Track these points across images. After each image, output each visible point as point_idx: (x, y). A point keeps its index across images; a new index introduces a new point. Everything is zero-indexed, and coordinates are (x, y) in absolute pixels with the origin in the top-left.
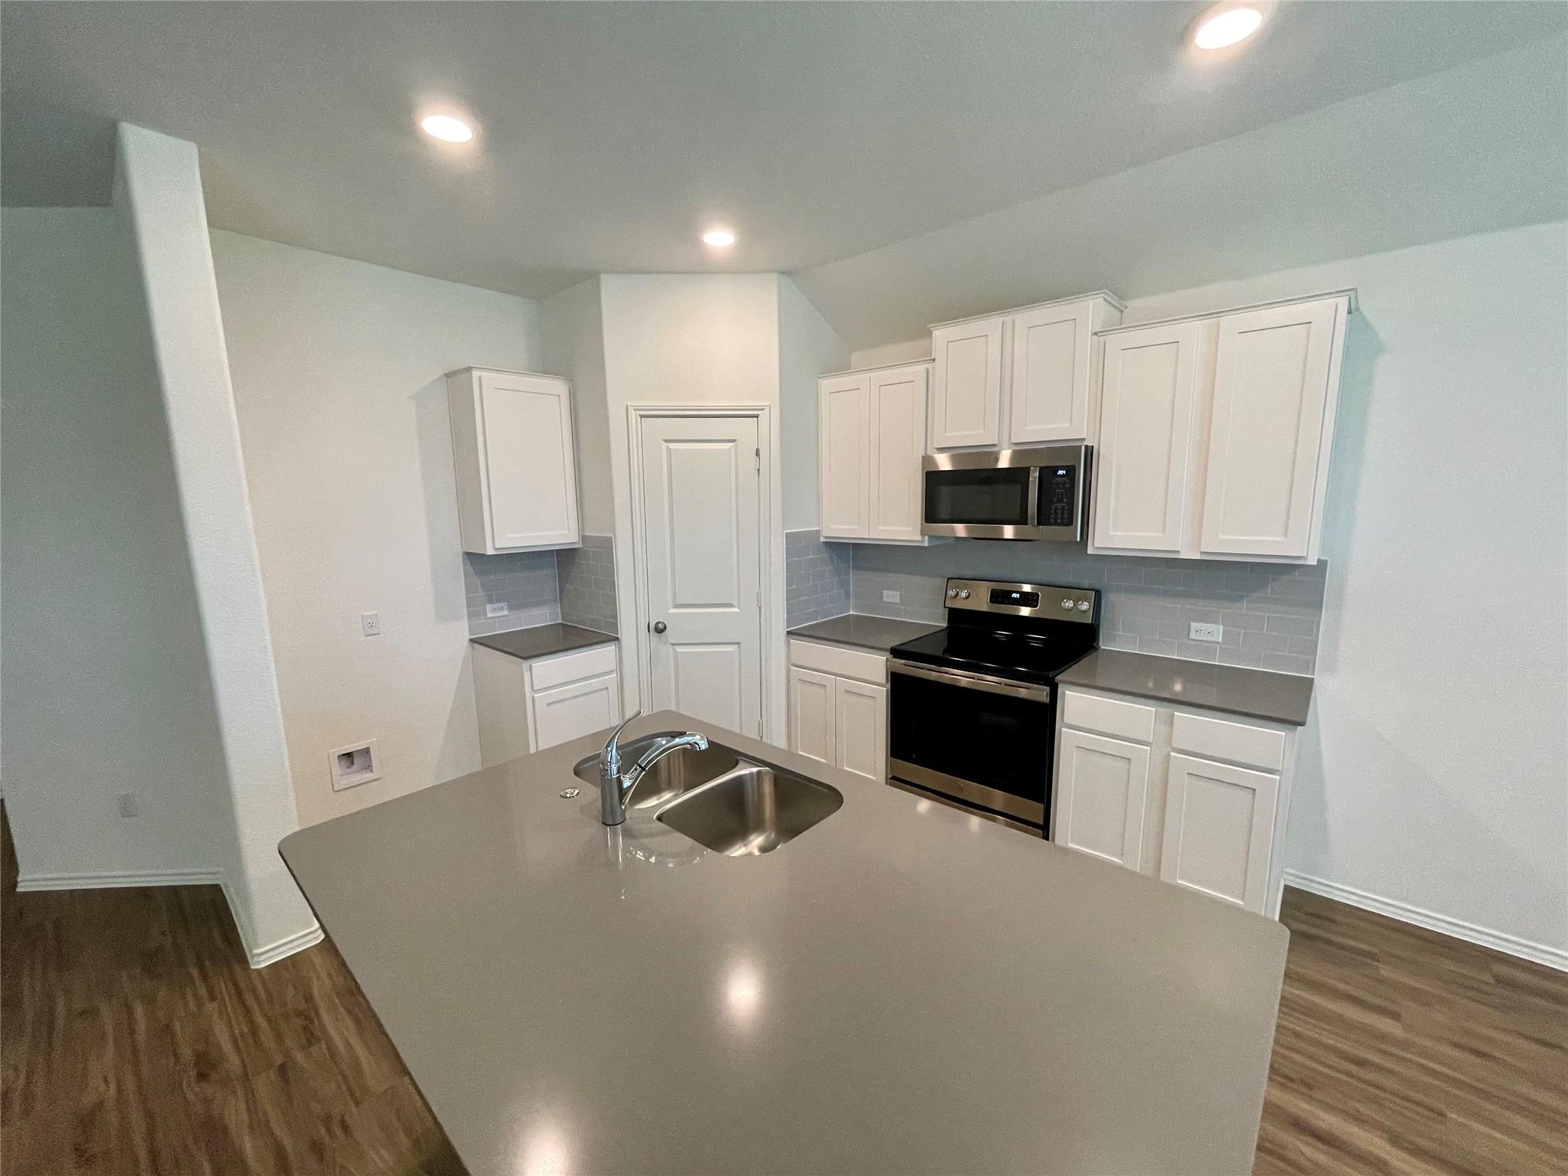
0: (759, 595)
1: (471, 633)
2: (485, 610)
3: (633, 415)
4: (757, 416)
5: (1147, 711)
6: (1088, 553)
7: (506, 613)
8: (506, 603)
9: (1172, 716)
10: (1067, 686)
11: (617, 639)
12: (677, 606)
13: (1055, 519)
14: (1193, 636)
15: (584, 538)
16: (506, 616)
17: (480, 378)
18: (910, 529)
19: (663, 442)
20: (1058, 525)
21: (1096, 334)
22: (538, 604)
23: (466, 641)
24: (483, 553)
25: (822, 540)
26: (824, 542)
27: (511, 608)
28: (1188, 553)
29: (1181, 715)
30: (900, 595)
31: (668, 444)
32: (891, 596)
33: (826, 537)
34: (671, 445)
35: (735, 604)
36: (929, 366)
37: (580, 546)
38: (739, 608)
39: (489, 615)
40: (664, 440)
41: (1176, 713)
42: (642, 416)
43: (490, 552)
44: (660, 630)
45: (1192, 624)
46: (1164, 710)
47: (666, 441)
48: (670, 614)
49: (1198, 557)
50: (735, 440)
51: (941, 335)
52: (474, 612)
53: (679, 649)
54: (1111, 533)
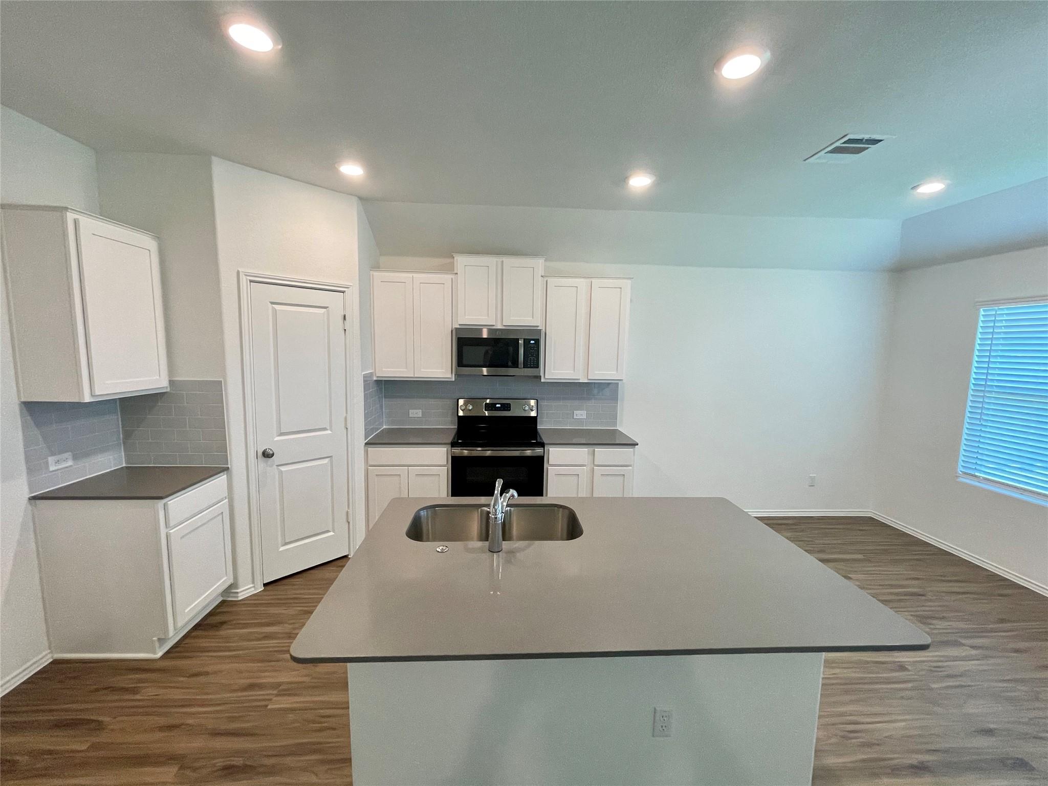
0: (346, 418)
1: (31, 491)
2: (47, 463)
3: (244, 280)
4: (343, 292)
5: (584, 450)
6: (542, 381)
7: (70, 463)
8: (70, 453)
9: (594, 450)
10: (549, 446)
11: (228, 468)
12: (282, 434)
13: (531, 364)
14: (575, 417)
15: (171, 382)
16: (71, 466)
17: (76, 222)
18: (444, 371)
19: (269, 304)
20: (532, 368)
21: (542, 276)
22: (103, 450)
23: (27, 499)
24: (76, 400)
25: (375, 378)
26: (376, 381)
27: (75, 458)
28: (584, 380)
29: (598, 450)
30: (422, 412)
31: (273, 306)
32: (416, 413)
33: (377, 377)
34: (276, 307)
35: (328, 428)
36: (453, 276)
37: (168, 390)
38: (332, 431)
39: (52, 469)
40: (270, 302)
41: (596, 449)
42: (251, 281)
43: (87, 399)
44: (267, 455)
45: (575, 412)
46: (591, 449)
47: (272, 303)
48: (274, 442)
49: (586, 381)
50: (328, 307)
51: (461, 261)
52: (33, 466)
53: (283, 469)
54: (553, 371)
